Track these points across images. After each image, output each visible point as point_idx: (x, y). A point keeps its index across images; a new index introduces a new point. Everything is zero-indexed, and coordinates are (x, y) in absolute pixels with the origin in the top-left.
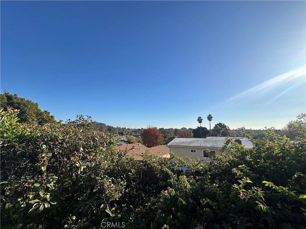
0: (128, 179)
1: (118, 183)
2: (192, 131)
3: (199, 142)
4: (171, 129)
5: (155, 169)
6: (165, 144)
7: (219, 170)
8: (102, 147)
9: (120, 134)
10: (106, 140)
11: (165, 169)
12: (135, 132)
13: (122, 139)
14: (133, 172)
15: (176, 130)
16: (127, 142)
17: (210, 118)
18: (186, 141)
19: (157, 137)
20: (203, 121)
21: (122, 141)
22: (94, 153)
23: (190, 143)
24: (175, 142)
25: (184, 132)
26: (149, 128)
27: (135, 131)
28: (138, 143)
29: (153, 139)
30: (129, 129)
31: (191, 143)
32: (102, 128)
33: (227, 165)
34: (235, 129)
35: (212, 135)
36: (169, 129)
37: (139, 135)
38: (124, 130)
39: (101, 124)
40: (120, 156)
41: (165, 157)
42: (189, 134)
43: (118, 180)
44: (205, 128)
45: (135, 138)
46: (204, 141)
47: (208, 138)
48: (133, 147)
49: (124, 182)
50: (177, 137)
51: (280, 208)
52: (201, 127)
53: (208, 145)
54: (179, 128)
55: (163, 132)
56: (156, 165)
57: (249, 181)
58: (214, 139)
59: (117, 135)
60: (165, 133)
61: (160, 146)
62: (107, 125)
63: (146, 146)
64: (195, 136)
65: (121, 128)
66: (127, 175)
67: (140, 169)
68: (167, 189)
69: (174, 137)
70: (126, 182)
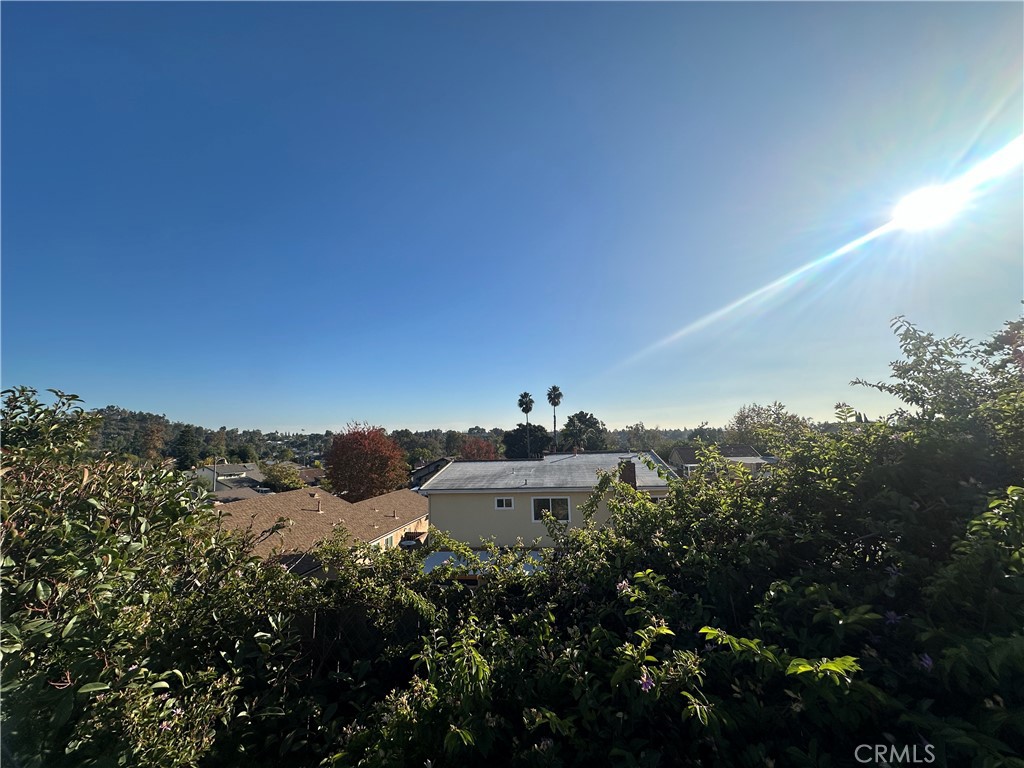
0: (252, 661)
1: (203, 686)
2: (501, 439)
3: (522, 472)
4: (436, 433)
5: (370, 599)
6: (411, 486)
7: (581, 584)
8: (128, 533)
9: (235, 458)
10: (147, 504)
11: (408, 596)
12: (298, 447)
13: (244, 475)
14: (273, 624)
15: (451, 435)
16: (265, 484)
17: (554, 397)
18: (483, 473)
19: (384, 462)
20: (534, 406)
21: (240, 482)
22: (81, 568)
23: (495, 480)
24: (449, 477)
25: (476, 442)
26: (355, 433)
27: (300, 443)
28: (312, 489)
29: (371, 470)
30: (273, 437)
31: (500, 477)
32: (148, 433)
33: (603, 565)
34: (620, 429)
35: (560, 451)
36: (428, 434)
37: (317, 458)
38: (251, 440)
39: (143, 418)
40: (217, 563)
41: (413, 531)
42: (492, 448)
43: (200, 673)
44: (541, 429)
45: (297, 467)
46: (538, 470)
47: (548, 459)
48: (281, 519)
49: (232, 677)
50: (455, 461)
51: (739, 696)
52: (530, 424)
53: (549, 481)
54: (462, 428)
55: (406, 443)
56: (372, 584)
57: (665, 631)
58: (565, 463)
59: (222, 461)
60: (414, 447)
61: (393, 494)
62: (172, 420)
63: (343, 497)
64: (511, 456)
65: (240, 432)
66: (249, 641)
67: (309, 607)
68: (409, 687)
69: (443, 459)
70: (239, 675)
